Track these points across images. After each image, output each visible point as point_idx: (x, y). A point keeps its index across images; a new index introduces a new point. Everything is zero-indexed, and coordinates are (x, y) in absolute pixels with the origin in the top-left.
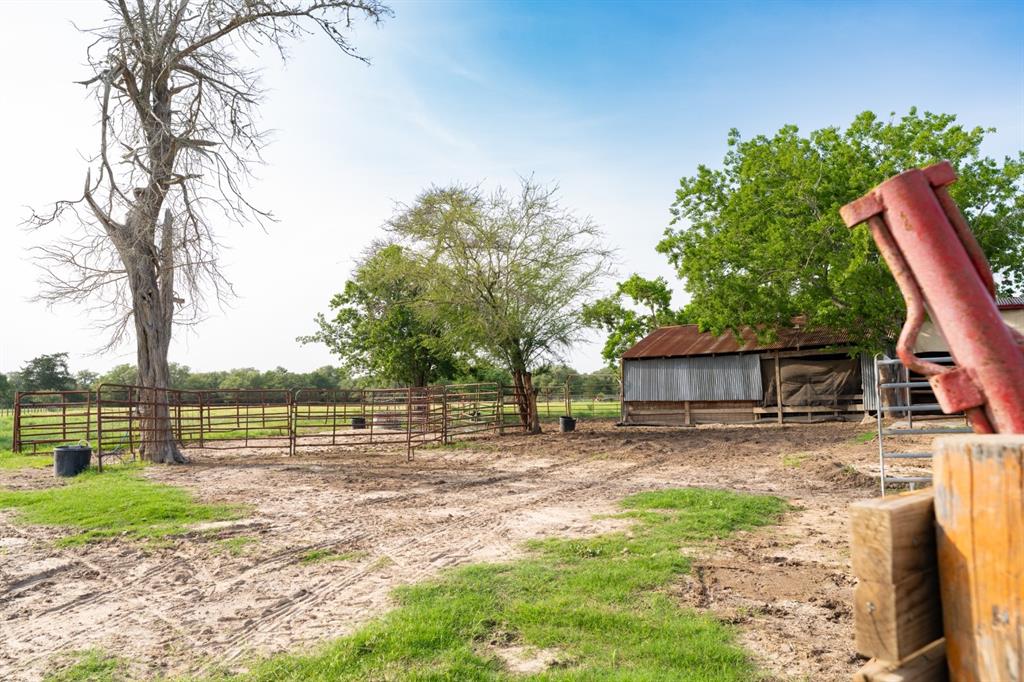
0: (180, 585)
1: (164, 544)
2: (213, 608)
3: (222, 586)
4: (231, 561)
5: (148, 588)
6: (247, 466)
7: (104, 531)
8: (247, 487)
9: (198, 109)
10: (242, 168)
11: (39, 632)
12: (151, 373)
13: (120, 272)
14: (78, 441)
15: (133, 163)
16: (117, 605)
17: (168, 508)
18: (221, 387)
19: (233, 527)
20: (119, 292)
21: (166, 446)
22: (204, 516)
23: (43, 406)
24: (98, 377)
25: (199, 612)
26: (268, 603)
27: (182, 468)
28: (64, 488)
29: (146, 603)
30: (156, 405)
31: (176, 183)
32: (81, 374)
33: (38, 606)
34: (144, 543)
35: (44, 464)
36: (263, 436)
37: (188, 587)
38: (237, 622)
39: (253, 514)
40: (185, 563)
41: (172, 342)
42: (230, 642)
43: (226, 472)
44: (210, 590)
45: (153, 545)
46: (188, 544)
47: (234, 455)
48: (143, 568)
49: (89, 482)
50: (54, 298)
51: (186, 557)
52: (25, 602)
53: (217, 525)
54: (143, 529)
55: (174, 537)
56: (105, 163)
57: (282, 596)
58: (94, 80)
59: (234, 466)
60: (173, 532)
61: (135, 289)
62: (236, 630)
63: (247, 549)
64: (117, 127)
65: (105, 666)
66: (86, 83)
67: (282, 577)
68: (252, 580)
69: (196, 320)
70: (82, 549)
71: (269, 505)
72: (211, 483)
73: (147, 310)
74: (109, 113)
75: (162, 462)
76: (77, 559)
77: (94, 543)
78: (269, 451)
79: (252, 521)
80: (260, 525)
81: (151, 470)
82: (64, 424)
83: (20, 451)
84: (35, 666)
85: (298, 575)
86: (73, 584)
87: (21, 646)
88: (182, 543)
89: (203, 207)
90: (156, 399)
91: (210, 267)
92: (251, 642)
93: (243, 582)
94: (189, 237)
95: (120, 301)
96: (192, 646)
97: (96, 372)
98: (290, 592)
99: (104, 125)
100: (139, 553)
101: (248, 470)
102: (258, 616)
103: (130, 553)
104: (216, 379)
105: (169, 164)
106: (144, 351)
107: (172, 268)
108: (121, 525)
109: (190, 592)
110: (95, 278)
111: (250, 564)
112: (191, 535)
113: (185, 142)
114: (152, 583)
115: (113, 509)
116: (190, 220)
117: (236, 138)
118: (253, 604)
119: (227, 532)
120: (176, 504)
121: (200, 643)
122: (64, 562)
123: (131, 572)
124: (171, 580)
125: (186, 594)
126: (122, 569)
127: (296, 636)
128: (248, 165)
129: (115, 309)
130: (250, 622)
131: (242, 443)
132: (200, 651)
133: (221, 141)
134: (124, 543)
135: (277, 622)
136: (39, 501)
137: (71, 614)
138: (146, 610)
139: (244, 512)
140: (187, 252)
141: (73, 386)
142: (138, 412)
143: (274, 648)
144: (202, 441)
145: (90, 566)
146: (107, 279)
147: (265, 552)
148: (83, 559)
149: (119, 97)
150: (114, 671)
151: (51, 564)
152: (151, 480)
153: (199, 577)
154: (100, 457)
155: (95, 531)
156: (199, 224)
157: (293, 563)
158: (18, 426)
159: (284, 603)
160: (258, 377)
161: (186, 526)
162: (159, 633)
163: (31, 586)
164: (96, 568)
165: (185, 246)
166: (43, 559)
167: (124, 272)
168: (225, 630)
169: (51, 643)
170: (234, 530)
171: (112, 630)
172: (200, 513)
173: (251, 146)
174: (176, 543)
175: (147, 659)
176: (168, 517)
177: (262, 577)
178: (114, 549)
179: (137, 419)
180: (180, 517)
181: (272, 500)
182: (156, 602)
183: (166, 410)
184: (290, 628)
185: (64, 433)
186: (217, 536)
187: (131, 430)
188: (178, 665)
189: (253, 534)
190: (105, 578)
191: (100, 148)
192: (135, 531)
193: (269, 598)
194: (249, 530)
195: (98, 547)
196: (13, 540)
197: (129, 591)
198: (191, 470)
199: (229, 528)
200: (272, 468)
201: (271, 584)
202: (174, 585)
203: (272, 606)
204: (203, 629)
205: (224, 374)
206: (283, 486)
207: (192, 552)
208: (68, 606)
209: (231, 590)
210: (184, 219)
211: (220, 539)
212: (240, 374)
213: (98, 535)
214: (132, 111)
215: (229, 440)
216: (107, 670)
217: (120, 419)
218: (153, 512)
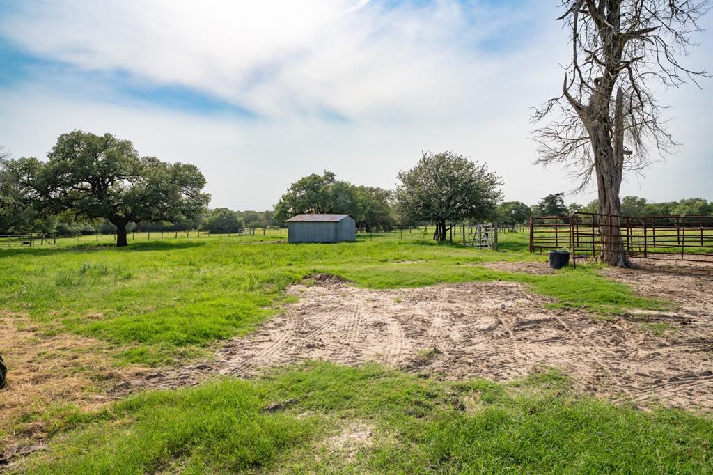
0: (614, 346)
1: (607, 318)
2: (633, 365)
3: (643, 353)
4: (652, 338)
5: (592, 342)
6: (681, 274)
7: (572, 303)
8: (678, 289)
9: (642, 5)
10: (679, 40)
11: (530, 351)
12: (607, 205)
13: (586, 138)
14: (564, 247)
15: (592, 62)
16: (573, 347)
17: (614, 295)
18: (671, 214)
19: (659, 316)
20: (585, 152)
21: (620, 255)
22: (638, 304)
23: (550, 226)
24: (582, 208)
25: (623, 365)
26: (676, 373)
27: (629, 270)
28: (553, 275)
29: (590, 351)
30: (611, 226)
31: (624, 67)
32: (571, 206)
33: (531, 337)
34: (595, 315)
35: (544, 259)
36: (702, 253)
37: (618, 348)
38: (649, 379)
39: (678, 309)
40: (619, 332)
41: (623, 182)
42: (642, 390)
43: (663, 277)
44: (634, 353)
45: (600, 317)
46: (623, 321)
47: (672, 265)
48: (591, 330)
49: (567, 273)
50: (546, 161)
51: (621, 329)
52: (526, 334)
53: (647, 312)
54: (596, 306)
55: (614, 315)
56: (576, 67)
57: (689, 371)
58: (567, 13)
59: (670, 273)
60: (614, 311)
61: (596, 148)
62: (648, 384)
63: (666, 333)
64: (583, 40)
65: (561, 379)
66: (562, 18)
67: (692, 358)
68: (666, 354)
69: (641, 166)
70: (558, 311)
71: (694, 305)
72: (648, 283)
73: (604, 162)
74: (577, 33)
75: (616, 265)
76: (554, 316)
77: (565, 309)
78: (703, 265)
79: (676, 314)
80: (682, 318)
81: (608, 270)
82: (557, 237)
83: (534, 251)
84: (526, 368)
85: (707, 360)
86: (550, 330)
87: (521, 355)
88: (619, 319)
89: (645, 81)
90: (611, 222)
91: (651, 125)
92: (657, 394)
93: (659, 354)
94: (634, 105)
95: (587, 157)
96: (615, 384)
97: (581, 204)
98: (697, 370)
99: (575, 41)
100: (590, 320)
101: (681, 277)
102: (667, 379)
103: (586, 319)
104: (667, 207)
105: (619, 55)
106: (602, 190)
107: (623, 130)
108: (582, 301)
109: (619, 351)
110: (571, 145)
111: (667, 344)
112: (626, 316)
113: (632, 35)
114: (595, 340)
115: (579, 291)
116: (635, 93)
117: (674, 18)
118: (664, 370)
119: (654, 318)
120: (619, 294)
121: (620, 384)
122: (547, 317)
123: (584, 330)
124: (608, 340)
125: (616, 352)
126: (578, 328)
127: (695, 402)
128: (685, 36)
129: (583, 163)
130: (660, 381)
131: (679, 257)
132: (619, 389)
133: (661, 24)
134: (582, 313)
135: (681, 387)
136: (538, 281)
137: (547, 346)
138: (589, 355)
139: (670, 307)
140: (633, 117)
141: (566, 214)
142: (599, 231)
143: (675, 403)
144: (646, 253)
145: (561, 322)
146: (578, 144)
147: (680, 337)
148: (557, 318)
149: (584, 18)
150: (565, 383)
151: (540, 316)
152: (606, 276)
153: (628, 343)
154: (574, 258)
155: (567, 302)
156: (642, 94)
157: (704, 350)
158: (532, 237)
159: (690, 376)
160: (706, 205)
161: (624, 309)
162: (595, 370)
163: (529, 326)
164: (564, 324)
165: (631, 113)
166: (537, 313)
167: (589, 138)
168: (639, 381)
169: (535, 358)
170: (658, 318)
171: (568, 361)
172: (636, 302)
173: (689, 20)
174: (615, 319)
175: (585, 382)
176: (613, 301)
177: (675, 354)
178: (576, 315)
179: (598, 235)
180: (622, 303)
181: (698, 302)
182: (596, 351)
183: (618, 230)
184: (691, 395)
185: (557, 242)
186: (646, 319)
187: (593, 242)
188: (604, 392)
189: (675, 323)
190: (568, 330)
191: (573, 58)
192: (590, 307)
193: (678, 370)
194: (672, 320)
195: (567, 312)
196: (524, 300)
197: (581, 341)
198: (635, 272)
199: (655, 316)
200: (703, 278)
201: (682, 361)
202: (608, 344)
203: (679, 376)
204: (623, 376)
205: (675, 204)
206: (709, 293)
207: (625, 327)
208: (546, 341)
209: (648, 357)
210: (630, 93)
211: (647, 322)
212: (690, 203)
213: (568, 305)
214: (592, 25)
215: (670, 254)
216: (561, 381)
217: (587, 235)
218: (603, 296)
